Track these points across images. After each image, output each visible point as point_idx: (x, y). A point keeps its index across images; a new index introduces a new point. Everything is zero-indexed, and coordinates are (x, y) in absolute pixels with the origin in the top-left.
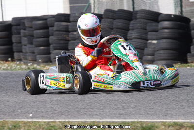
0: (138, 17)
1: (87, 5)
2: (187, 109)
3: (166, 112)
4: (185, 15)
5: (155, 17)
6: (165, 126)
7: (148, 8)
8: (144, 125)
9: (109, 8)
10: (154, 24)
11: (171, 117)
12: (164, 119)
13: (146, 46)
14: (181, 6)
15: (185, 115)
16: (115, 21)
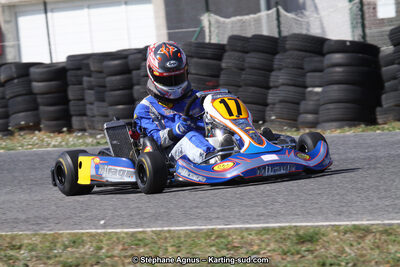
0: (287, 46)
1: (198, 29)
2: (376, 201)
3: (340, 209)
4: (370, 40)
5: (317, 46)
6: (338, 232)
7: (304, 32)
8: (301, 233)
9: (236, 33)
10: (317, 58)
11: (349, 217)
12: (335, 221)
13: (303, 97)
14: (363, 26)
15: (372, 213)
16: (249, 55)
